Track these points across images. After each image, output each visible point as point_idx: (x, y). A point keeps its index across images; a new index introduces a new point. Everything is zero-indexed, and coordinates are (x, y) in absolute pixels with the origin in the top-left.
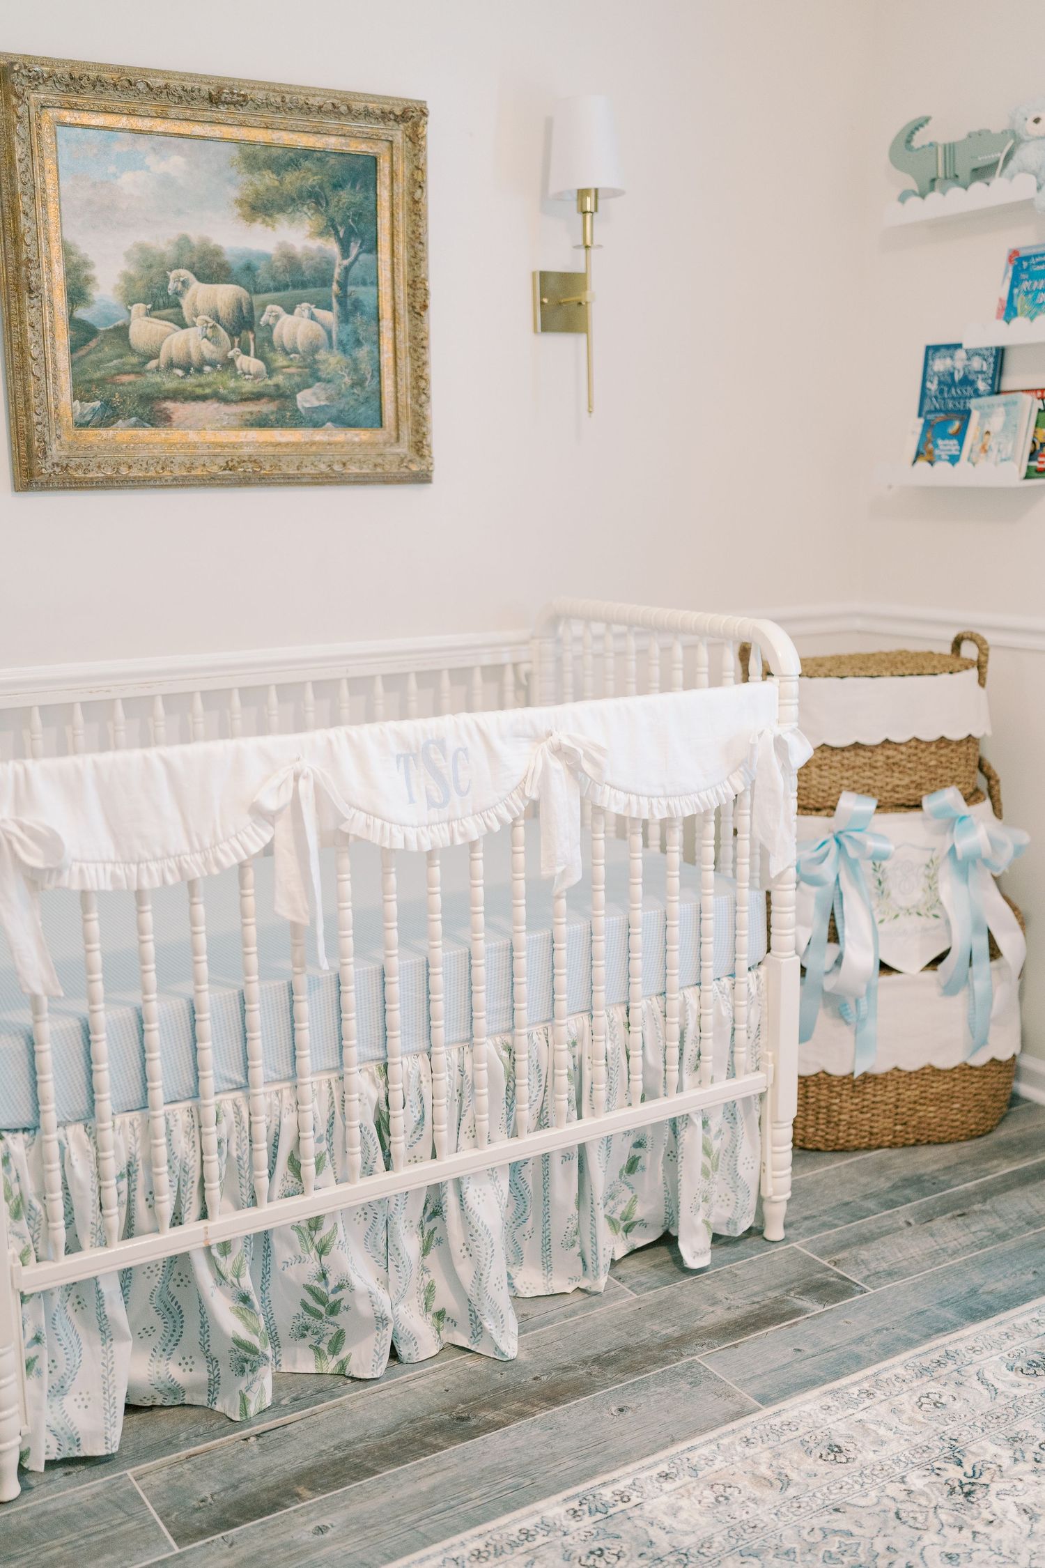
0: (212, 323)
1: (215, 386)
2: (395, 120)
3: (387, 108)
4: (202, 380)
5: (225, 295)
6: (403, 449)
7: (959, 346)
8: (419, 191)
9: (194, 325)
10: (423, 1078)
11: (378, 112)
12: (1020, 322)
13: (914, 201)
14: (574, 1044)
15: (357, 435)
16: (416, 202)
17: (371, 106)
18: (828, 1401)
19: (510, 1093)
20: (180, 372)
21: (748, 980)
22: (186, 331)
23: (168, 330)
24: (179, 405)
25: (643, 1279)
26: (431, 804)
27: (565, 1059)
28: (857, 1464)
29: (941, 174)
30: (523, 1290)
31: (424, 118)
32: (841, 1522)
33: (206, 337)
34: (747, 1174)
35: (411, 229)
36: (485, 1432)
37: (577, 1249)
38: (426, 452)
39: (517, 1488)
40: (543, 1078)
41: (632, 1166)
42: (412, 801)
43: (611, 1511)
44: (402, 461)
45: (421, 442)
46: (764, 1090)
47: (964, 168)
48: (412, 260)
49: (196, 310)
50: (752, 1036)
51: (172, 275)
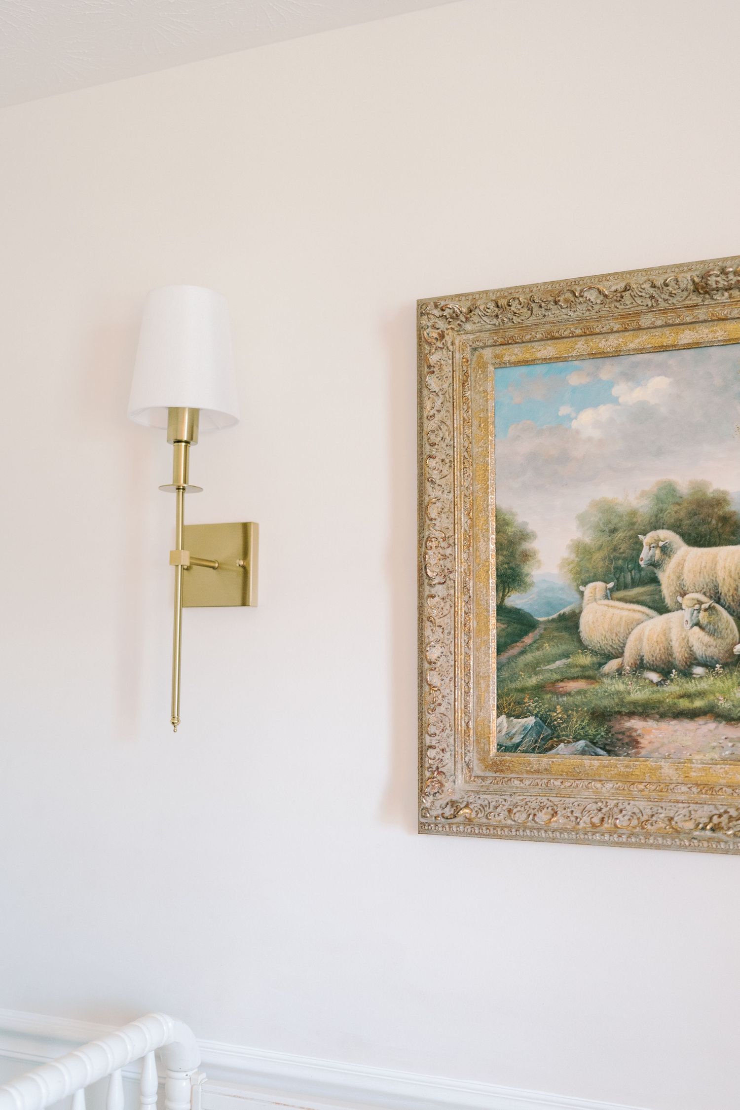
0: (707, 602)
1: (712, 698)
4: (691, 686)
9: (680, 607)
20: (655, 677)
22: (665, 616)
23: (638, 616)
24: (651, 724)
33: (698, 624)
49: (681, 586)
51: (646, 540)
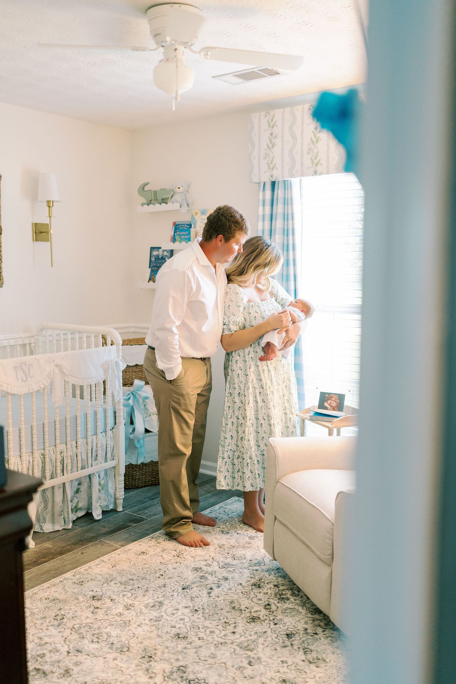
7: (160, 248)
10: (19, 464)
12: (177, 243)
13: (146, 206)
14: (61, 453)
18: (140, 543)
19: (43, 468)
21: (110, 433)
25: (82, 525)
26: (23, 381)
27: (59, 457)
28: (149, 554)
29: (153, 199)
30: (45, 530)
31: (1, 178)
32: (147, 566)
34: (111, 491)
36: (43, 563)
37: (63, 517)
38: (1, 278)
39: (56, 573)
40: (53, 463)
41: (78, 491)
42: (18, 380)
43: (84, 573)
46: (115, 465)
47: (160, 198)
50: (112, 449)
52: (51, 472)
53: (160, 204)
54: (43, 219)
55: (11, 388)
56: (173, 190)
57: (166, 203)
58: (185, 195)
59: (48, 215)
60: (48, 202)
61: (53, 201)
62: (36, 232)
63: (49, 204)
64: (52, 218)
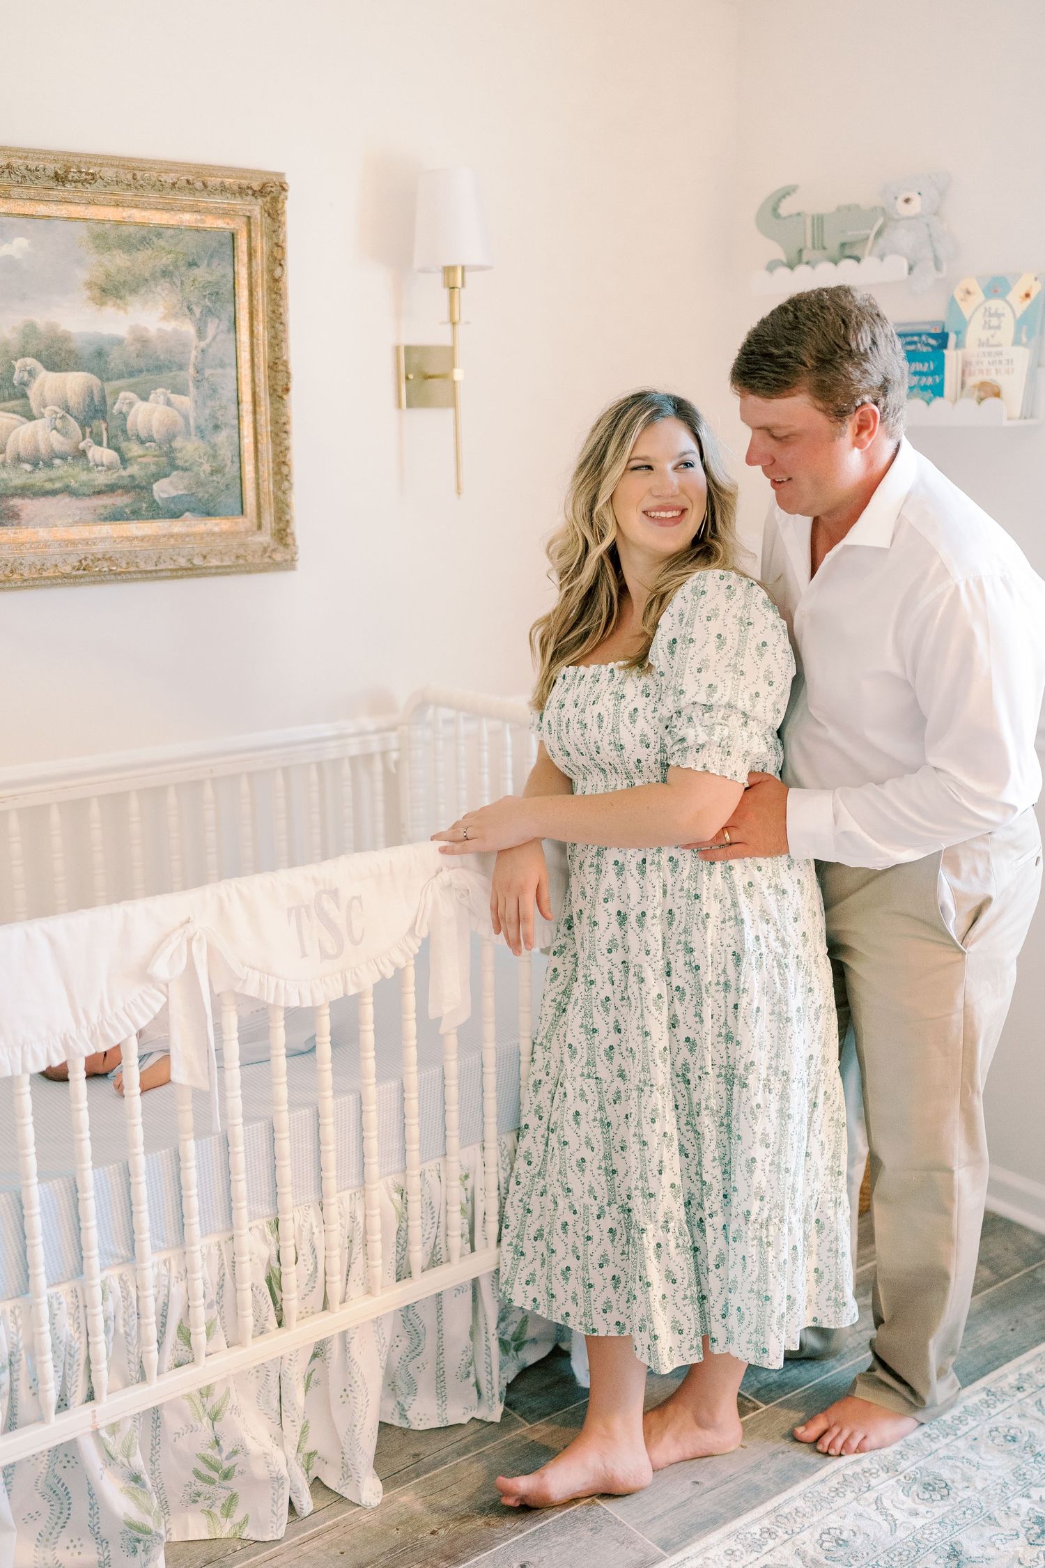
0: (61, 413)
1: (66, 480)
2: (253, 195)
3: (244, 183)
4: (53, 473)
5: (74, 383)
6: (265, 538)
8: (279, 269)
9: (42, 416)
10: (316, 1230)
11: (235, 188)
13: (783, 272)
14: (467, 1177)
15: (217, 525)
16: (276, 281)
17: (228, 181)
18: (732, 1544)
19: (403, 1233)
20: (28, 467)
22: (33, 423)
23: (14, 422)
24: (27, 501)
25: (534, 1404)
26: (324, 955)
27: (457, 1194)
29: (809, 244)
31: (283, 193)
33: (55, 428)
35: (270, 308)
37: (472, 1379)
38: (289, 540)
40: (436, 1215)
42: (304, 955)
44: (265, 550)
45: (284, 530)
47: (833, 240)
48: (273, 341)
49: (44, 400)
51: (18, 364)
52: (431, 1242)
53: (836, 263)
54: (432, 333)
55: (277, 984)
56: (883, 209)
57: (858, 259)
58: (928, 225)
59: (446, 317)
60: (448, 271)
61: (463, 268)
62: (407, 378)
63: (451, 278)
64: (459, 328)
